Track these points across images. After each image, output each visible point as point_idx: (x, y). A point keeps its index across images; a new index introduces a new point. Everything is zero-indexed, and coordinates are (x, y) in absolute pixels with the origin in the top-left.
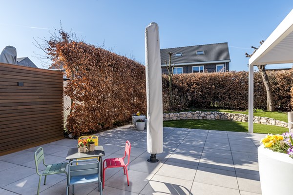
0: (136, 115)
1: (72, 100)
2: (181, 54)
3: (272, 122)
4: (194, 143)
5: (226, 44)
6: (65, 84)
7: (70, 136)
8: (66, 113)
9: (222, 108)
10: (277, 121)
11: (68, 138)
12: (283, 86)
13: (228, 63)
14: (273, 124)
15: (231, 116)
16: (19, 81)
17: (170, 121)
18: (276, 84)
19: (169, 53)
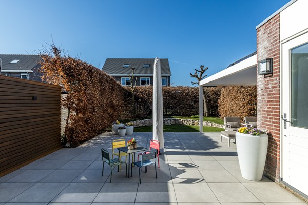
0: (117, 124)
1: (69, 112)
2: (129, 66)
3: (210, 124)
4: (172, 141)
5: (167, 59)
6: (64, 96)
7: (68, 145)
8: (63, 124)
9: (174, 116)
10: (213, 124)
11: (65, 147)
12: (213, 99)
13: (169, 77)
14: (211, 125)
15: (183, 121)
16: (34, 95)
17: (138, 127)
18: (209, 97)
19: (132, 68)
